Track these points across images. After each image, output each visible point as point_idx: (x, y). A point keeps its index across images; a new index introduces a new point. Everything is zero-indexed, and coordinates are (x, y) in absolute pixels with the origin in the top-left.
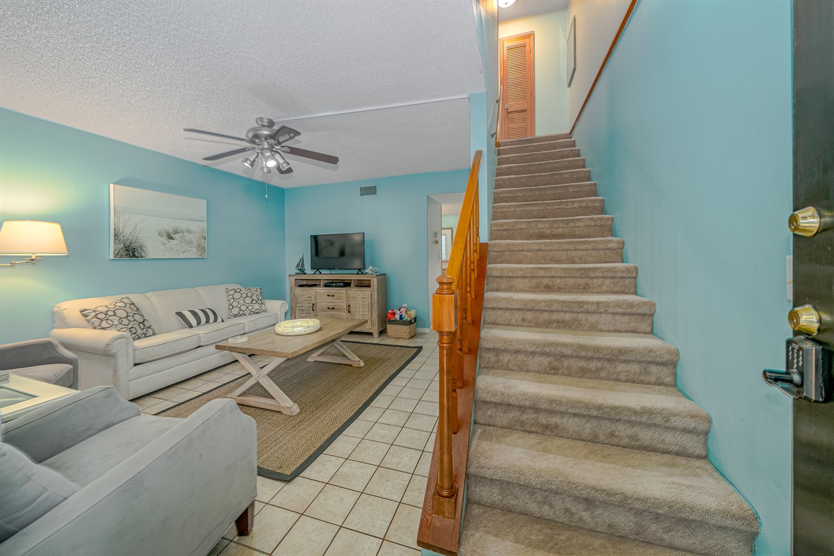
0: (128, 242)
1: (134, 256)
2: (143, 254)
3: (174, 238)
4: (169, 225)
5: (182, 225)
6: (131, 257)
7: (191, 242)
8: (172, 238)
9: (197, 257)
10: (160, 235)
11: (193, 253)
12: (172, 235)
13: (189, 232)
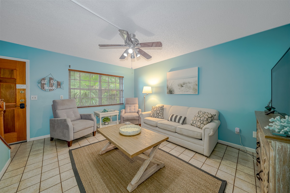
0: (170, 89)
1: (171, 93)
2: (174, 93)
3: (183, 86)
4: (181, 82)
5: (186, 81)
6: (171, 94)
7: (190, 87)
8: (183, 87)
9: (193, 94)
10: (179, 86)
11: (191, 92)
12: (182, 85)
13: (189, 83)
